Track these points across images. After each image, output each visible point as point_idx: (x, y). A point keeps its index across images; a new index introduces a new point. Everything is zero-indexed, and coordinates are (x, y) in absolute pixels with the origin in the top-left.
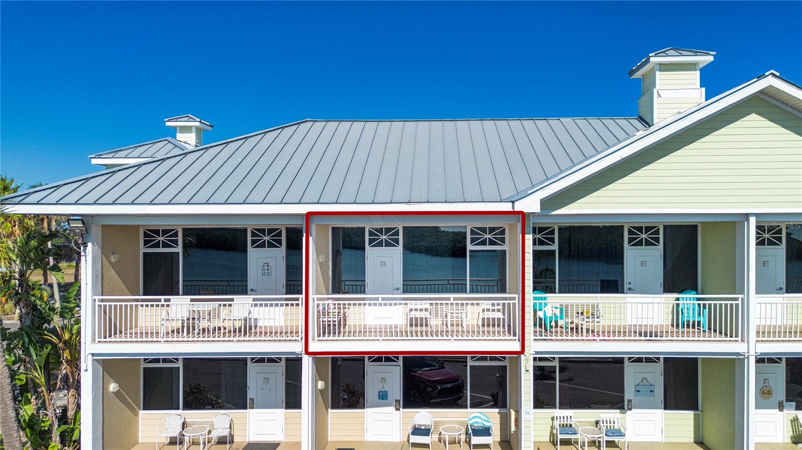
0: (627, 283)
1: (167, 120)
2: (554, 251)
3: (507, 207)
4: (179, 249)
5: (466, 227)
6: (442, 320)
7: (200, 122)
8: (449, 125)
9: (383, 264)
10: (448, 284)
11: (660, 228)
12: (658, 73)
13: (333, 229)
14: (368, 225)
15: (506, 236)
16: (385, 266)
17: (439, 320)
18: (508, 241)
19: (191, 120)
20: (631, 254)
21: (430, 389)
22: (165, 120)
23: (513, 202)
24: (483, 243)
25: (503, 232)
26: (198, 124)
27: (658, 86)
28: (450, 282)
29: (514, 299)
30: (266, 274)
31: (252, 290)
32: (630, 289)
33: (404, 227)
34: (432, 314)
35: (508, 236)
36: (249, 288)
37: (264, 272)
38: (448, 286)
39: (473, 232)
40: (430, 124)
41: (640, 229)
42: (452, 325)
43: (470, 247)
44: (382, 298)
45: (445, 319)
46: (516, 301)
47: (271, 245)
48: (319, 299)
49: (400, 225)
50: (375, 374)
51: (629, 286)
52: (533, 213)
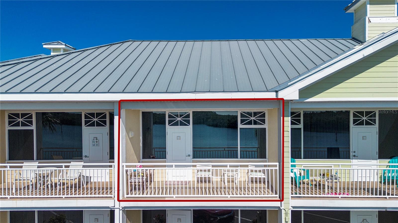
0: (352, 152)
1: (44, 44)
2: (300, 129)
3: (272, 95)
4: (33, 127)
5: (237, 112)
6: (220, 177)
7: (65, 45)
8: (225, 44)
9: (179, 138)
10: (225, 150)
11: (376, 113)
12: (368, 6)
13: (143, 113)
14: (168, 110)
15: (266, 118)
16: (180, 139)
17: (219, 177)
18: (267, 122)
19: (60, 44)
20: (355, 130)
21: (213, 219)
22: (43, 44)
23: (277, 92)
24: (250, 123)
25: (264, 115)
26: (64, 46)
27: (368, 15)
28: (226, 149)
29: (276, 166)
30: (96, 145)
31: (86, 156)
32: (354, 156)
33: (193, 112)
34: (213, 175)
35: (267, 118)
36: (84, 154)
37: (94, 144)
38: (224, 152)
39: (242, 115)
40: (212, 43)
41: (361, 113)
42: (228, 182)
43: (240, 126)
44: (175, 165)
45: (223, 177)
46: (278, 168)
47: (98, 125)
48: (127, 166)
49: (190, 111)
50: (173, 215)
51: (354, 154)
52: (291, 100)
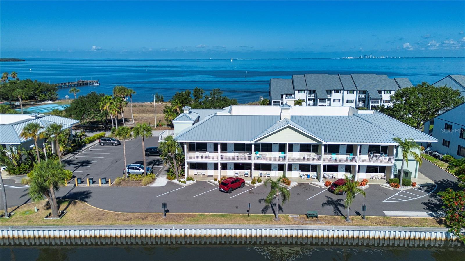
0: (272, 150)
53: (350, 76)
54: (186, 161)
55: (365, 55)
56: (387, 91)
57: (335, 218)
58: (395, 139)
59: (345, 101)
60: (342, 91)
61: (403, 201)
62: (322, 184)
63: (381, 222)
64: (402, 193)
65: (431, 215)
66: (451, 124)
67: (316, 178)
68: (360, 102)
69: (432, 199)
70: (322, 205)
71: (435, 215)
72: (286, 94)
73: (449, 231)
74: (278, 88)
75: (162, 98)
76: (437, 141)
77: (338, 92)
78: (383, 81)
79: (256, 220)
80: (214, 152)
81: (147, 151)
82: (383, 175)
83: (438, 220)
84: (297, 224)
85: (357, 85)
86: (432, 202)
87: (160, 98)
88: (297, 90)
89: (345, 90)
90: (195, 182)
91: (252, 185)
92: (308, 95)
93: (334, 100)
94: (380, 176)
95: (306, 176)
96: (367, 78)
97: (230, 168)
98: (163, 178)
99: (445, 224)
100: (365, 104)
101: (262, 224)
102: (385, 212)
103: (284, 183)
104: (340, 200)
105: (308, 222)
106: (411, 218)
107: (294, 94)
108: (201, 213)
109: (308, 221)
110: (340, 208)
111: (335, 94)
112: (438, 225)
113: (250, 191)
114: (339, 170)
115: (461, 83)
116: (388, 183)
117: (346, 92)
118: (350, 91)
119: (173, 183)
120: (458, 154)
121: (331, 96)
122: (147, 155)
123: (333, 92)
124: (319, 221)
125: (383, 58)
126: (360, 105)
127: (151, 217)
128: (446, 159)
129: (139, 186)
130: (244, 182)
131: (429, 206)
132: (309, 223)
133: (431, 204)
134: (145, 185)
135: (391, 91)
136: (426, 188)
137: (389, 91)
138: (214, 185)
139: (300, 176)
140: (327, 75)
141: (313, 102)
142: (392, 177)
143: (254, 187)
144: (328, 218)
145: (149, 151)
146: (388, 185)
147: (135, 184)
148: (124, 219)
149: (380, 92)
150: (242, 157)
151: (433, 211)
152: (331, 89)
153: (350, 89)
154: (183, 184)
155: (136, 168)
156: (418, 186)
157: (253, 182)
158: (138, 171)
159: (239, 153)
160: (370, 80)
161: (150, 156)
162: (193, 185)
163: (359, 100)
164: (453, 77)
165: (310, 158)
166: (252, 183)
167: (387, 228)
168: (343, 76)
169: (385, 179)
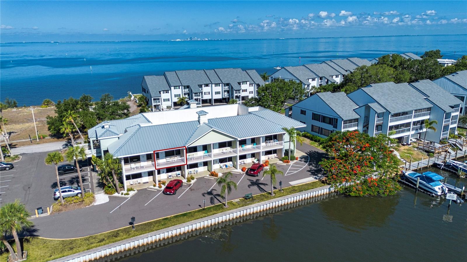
53: (213, 71)
54: (125, 174)
55: (191, 38)
56: (244, 82)
57: (263, 195)
58: (283, 129)
59: (214, 93)
60: (210, 85)
61: (296, 172)
62: (239, 170)
63: (292, 191)
64: (292, 166)
65: (316, 178)
66: (304, 110)
67: (232, 166)
68: (225, 93)
69: (311, 166)
70: (248, 187)
71: (318, 178)
72: (163, 91)
73: (330, 187)
74: (154, 85)
75: (15, 103)
76: (306, 126)
77: (207, 86)
78: (239, 73)
79: (211, 211)
80: (147, 161)
81: (60, 170)
82: (275, 155)
83: (322, 181)
84: (242, 207)
85: (221, 79)
86: (313, 169)
87: (13, 103)
88: (172, 86)
89: (212, 84)
90: (136, 191)
91: (189, 183)
92: (183, 90)
93: (205, 93)
94: (274, 156)
95: (225, 167)
96: (227, 72)
97: (163, 172)
98: (101, 194)
99: (327, 183)
100: (229, 94)
101: (218, 213)
102: (289, 183)
103: (213, 176)
104: (258, 180)
105: (248, 203)
106: (307, 183)
107: (171, 90)
108: (164, 218)
109: (248, 201)
110: (262, 186)
111: (205, 87)
112: (323, 184)
113: (190, 188)
114: (247, 157)
115: (292, 73)
116: (280, 160)
117: (214, 85)
118: (217, 84)
119: (116, 197)
120: (312, 131)
121: (202, 90)
122: (60, 174)
123: (203, 86)
124: (255, 200)
125: (206, 40)
126: (225, 96)
127: (122, 232)
128: (305, 135)
129: (82, 206)
130: (182, 182)
131: (311, 172)
132: (250, 203)
133: (312, 170)
134: (89, 205)
135: (247, 82)
136: (303, 159)
137: (245, 82)
138: (156, 190)
139: (221, 167)
140: (195, 71)
141: (188, 96)
142: (283, 156)
143: (190, 185)
144: (259, 196)
145: (62, 170)
146: (281, 162)
147: (77, 207)
148: (97, 241)
149: (239, 83)
150: (173, 161)
151: (316, 176)
152: (202, 84)
153: (217, 83)
154: (126, 196)
155: (68, 190)
156: (299, 159)
157: (189, 181)
158: (72, 193)
159: (170, 157)
160: (229, 73)
161: (64, 174)
162: (136, 194)
163: (225, 91)
164: (286, 68)
165: (227, 151)
166: (187, 181)
167: (298, 194)
168: (208, 71)
169: (277, 158)
